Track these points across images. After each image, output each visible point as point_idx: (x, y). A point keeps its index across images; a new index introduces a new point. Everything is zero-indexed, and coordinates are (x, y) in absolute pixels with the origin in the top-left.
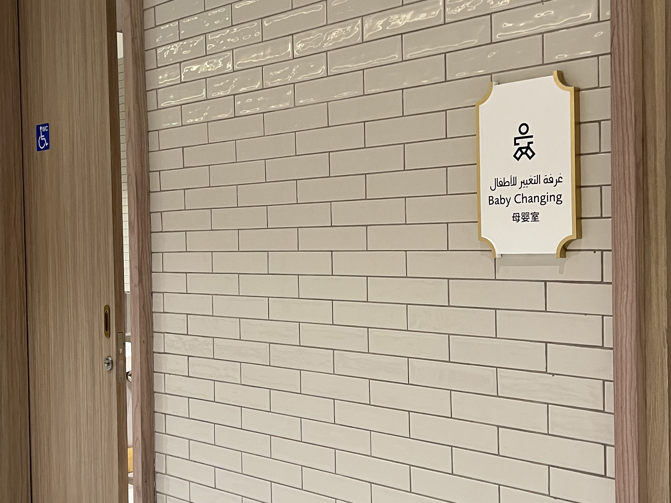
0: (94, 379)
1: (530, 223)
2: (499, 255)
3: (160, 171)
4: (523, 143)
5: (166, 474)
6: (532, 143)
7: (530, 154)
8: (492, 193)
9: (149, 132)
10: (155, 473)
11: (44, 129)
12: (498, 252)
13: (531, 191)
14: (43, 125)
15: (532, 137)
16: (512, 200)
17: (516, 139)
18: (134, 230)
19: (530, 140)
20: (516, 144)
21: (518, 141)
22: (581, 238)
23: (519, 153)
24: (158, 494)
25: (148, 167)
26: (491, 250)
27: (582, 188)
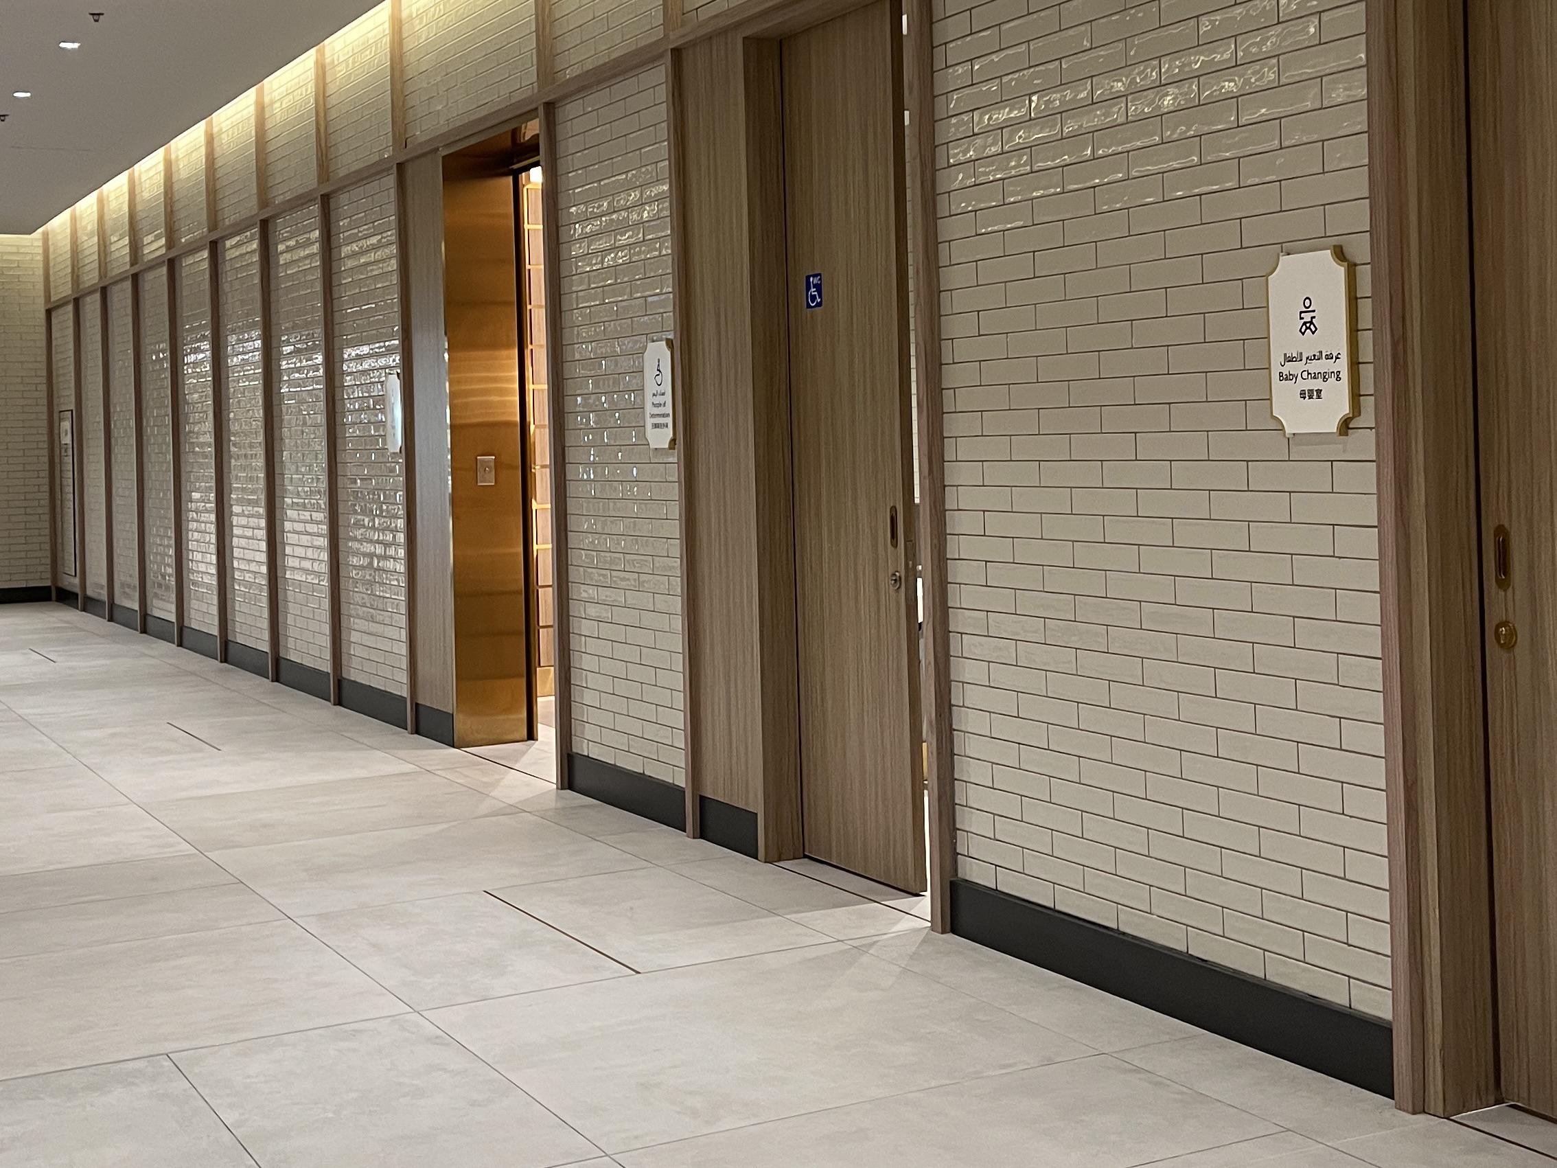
0: (878, 601)
1: (1315, 401)
2: (1289, 434)
3: (953, 339)
4: (1307, 317)
5: (963, 706)
6: (1314, 317)
7: (1314, 330)
8: (1282, 369)
9: (940, 292)
10: (951, 706)
11: (816, 281)
12: (1288, 431)
13: (1314, 367)
14: (814, 276)
15: (1314, 311)
16: (1300, 375)
17: (1301, 313)
18: (922, 411)
19: (1312, 314)
20: (1301, 318)
21: (1303, 315)
22: (1360, 415)
23: (1304, 327)
24: (955, 732)
25: (939, 335)
26: (1283, 429)
27: (1360, 365)
